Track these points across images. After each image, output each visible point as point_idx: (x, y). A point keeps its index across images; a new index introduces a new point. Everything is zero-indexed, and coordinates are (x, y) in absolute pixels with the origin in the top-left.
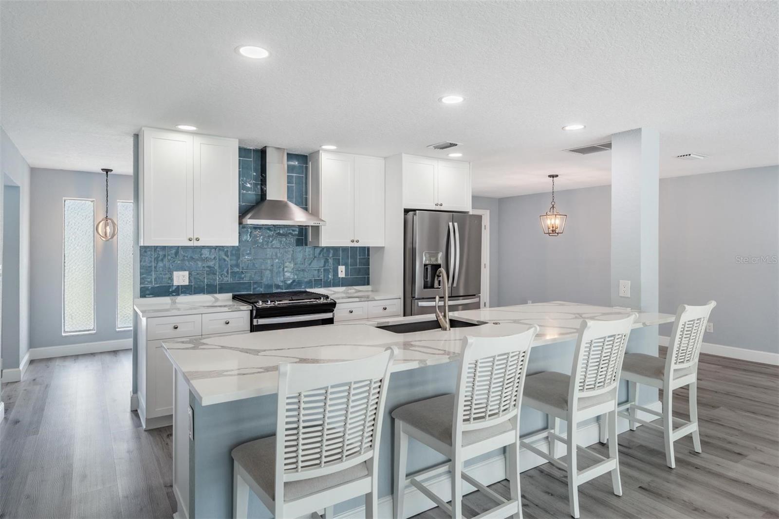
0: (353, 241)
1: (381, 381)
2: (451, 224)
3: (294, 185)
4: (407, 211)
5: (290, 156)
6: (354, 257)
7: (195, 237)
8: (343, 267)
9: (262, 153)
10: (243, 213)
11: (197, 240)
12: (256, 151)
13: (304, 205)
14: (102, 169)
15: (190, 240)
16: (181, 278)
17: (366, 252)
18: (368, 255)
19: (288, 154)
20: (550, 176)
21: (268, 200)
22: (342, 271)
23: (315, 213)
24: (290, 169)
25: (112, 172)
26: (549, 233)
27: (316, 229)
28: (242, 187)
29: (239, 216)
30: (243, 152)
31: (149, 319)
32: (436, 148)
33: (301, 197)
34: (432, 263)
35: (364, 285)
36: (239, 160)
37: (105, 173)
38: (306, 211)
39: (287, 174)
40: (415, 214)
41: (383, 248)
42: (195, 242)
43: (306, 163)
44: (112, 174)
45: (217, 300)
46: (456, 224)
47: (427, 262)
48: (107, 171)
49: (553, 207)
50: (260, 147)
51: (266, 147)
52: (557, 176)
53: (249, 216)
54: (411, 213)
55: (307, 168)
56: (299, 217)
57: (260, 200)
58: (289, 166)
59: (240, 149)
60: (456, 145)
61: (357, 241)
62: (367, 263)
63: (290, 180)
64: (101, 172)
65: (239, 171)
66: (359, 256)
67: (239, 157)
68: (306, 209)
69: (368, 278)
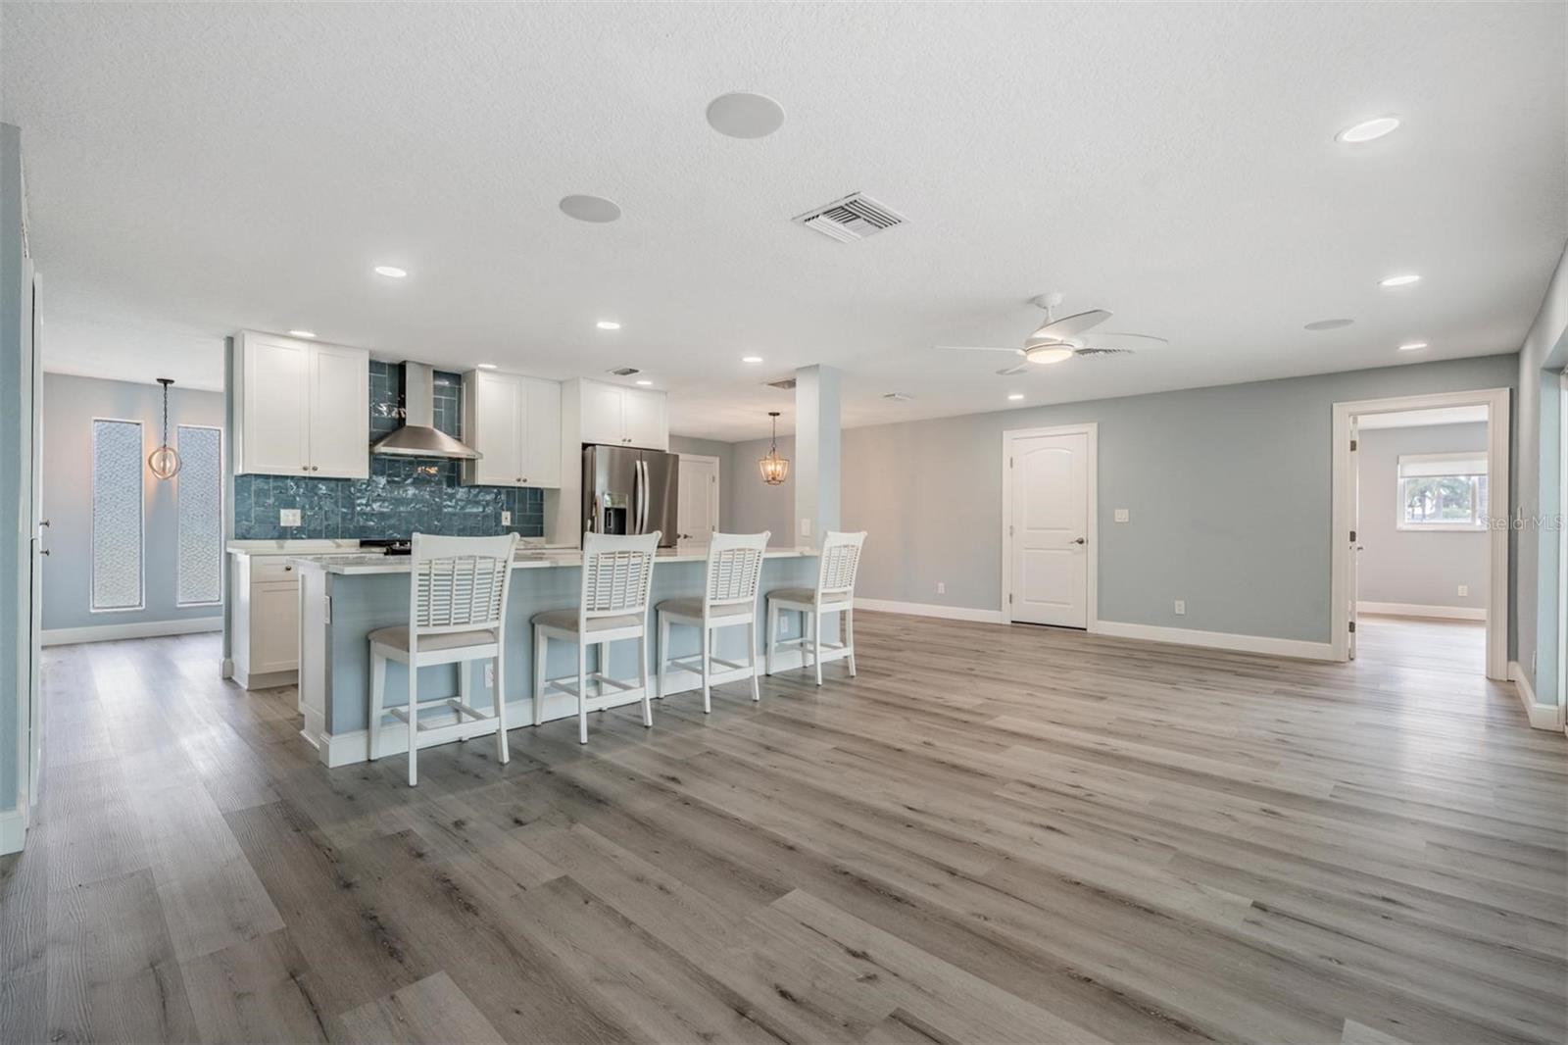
0: (519, 480)
1: (505, 562)
2: (638, 463)
3: (443, 410)
4: (585, 446)
5: (438, 374)
6: (522, 501)
7: (312, 466)
8: (509, 513)
9: (400, 369)
10: (374, 441)
11: (315, 469)
12: (392, 366)
13: (456, 434)
14: (158, 380)
15: (305, 469)
16: (290, 518)
17: (537, 493)
18: (542, 500)
19: (435, 372)
20: (771, 414)
21: (409, 427)
22: (506, 519)
23: (470, 444)
24: (438, 390)
25: (173, 385)
26: (769, 481)
27: (471, 461)
28: (374, 409)
29: (370, 445)
30: (375, 366)
31: (254, 558)
32: (616, 373)
33: (453, 426)
34: (616, 506)
35: (536, 536)
36: (370, 376)
37: (163, 385)
38: (459, 443)
39: (433, 396)
40: (595, 449)
41: (558, 490)
42: (312, 471)
43: (460, 384)
44: (174, 388)
45: (339, 546)
46: (645, 463)
47: (609, 505)
48: (166, 382)
49: (774, 450)
50: (397, 361)
51: (405, 362)
52: (778, 414)
53: (382, 443)
54: (590, 448)
55: (460, 390)
56: (449, 446)
57: (397, 425)
58: (435, 387)
59: (371, 362)
60: (637, 371)
61: (525, 481)
62: (540, 509)
63: (437, 403)
64: (157, 383)
65: (370, 390)
66: (530, 499)
67: (370, 372)
68: (459, 440)
69: (542, 528)
